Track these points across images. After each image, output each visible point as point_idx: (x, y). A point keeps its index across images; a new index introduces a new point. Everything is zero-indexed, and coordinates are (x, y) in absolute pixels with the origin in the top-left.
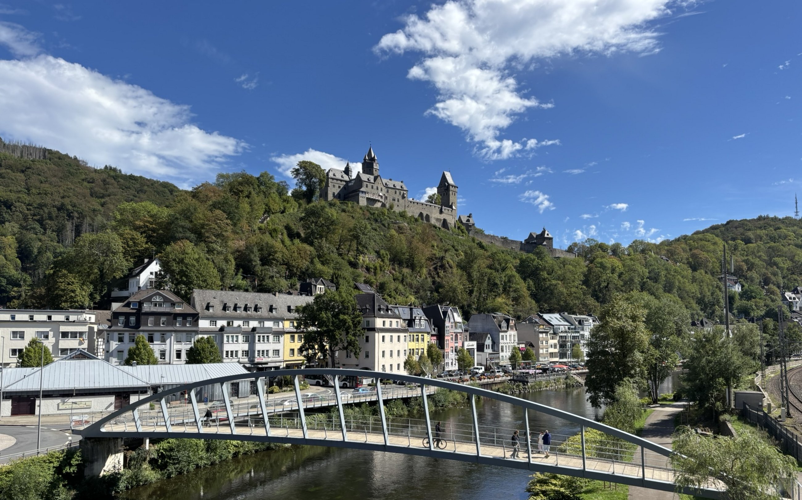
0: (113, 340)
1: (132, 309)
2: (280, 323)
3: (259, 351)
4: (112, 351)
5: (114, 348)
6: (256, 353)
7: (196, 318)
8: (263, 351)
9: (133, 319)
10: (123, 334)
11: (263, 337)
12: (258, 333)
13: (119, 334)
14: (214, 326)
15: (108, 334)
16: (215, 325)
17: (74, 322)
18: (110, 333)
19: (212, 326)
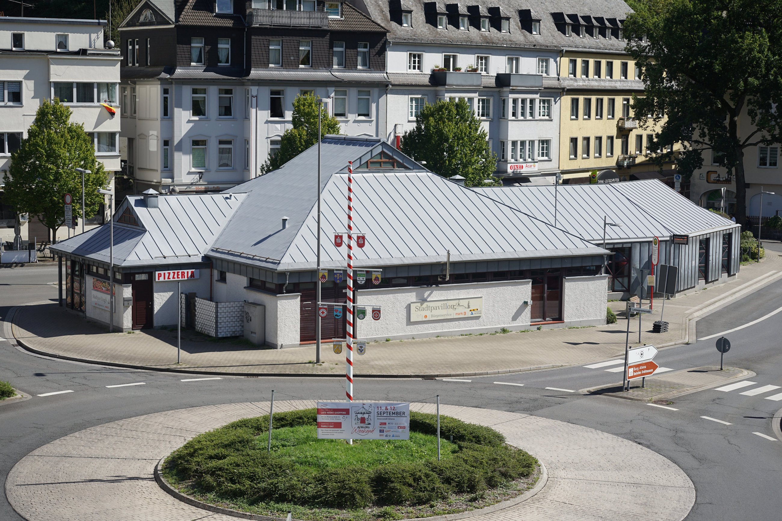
0: (179, 106)
1: (218, 16)
2: (552, 60)
3: (514, 143)
4: (181, 141)
5: (184, 132)
6: (510, 147)
7: (379, 46)
8: (523, 143)
9: (224, 46)
10: (204, 91)
11: (523, 101)
12: (513, 92)
13: (195, 91)
14: (417, 71)
15: (166, 91)
16: (419, 68)
17: (83, 52)
18: (173, 89)
19: (412, 71)
